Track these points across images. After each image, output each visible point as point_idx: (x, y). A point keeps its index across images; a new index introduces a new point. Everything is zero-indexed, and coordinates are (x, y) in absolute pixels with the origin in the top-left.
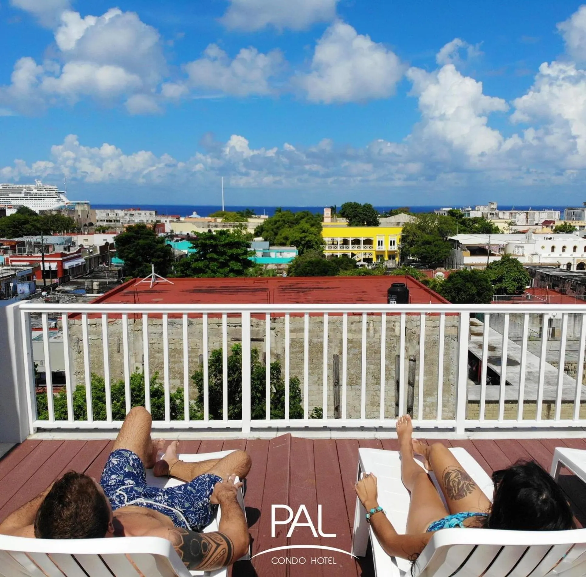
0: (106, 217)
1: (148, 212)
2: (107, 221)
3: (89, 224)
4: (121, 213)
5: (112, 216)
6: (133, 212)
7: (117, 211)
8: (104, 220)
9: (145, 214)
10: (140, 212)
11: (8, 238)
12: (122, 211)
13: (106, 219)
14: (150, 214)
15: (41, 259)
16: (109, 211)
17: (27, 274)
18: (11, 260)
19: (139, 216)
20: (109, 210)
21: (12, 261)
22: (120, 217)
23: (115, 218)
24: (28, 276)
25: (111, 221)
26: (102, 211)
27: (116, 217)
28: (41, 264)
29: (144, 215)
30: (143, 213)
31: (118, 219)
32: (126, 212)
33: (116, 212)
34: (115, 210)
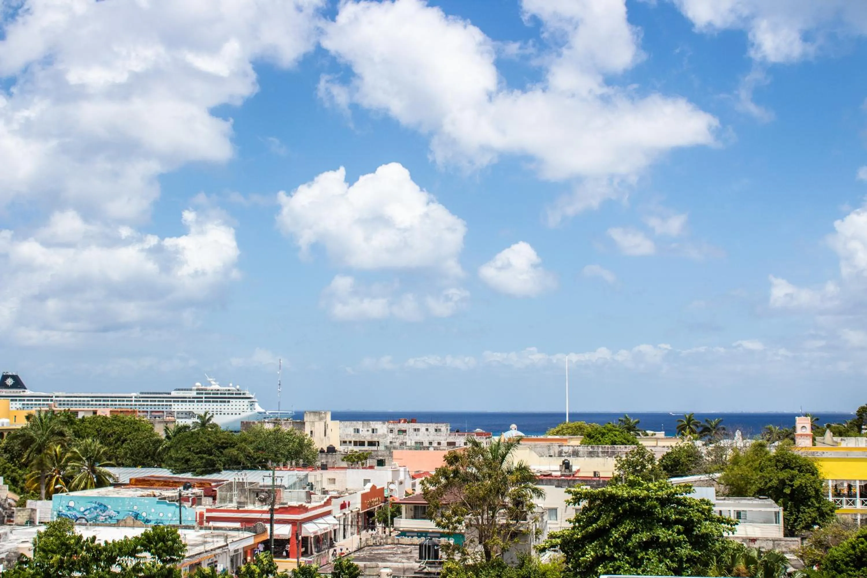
0: (354, 436)
1: (432, 427)
2: (356, 443)
3: (328, 448)
4: (382, 428)
5: (365, 435)
6: (403, 426)
7: (374, 425)
8: (350, 442)
9: (427, 430)
10: (417, 425)
11: (194, 475)
12: (384, 423)
13: (353, 439)
14: (436, 430)
15: (268, 516)
16: (359, 425)
17: (244, 548)
18: (207, 517)
19: (415, 433)
20: (360, 423)
21: (209, 519)
22: (380, 436)
23: (370, 439)
24: (245, 550)
25: (362, 444)
26: (347, 423)
27: (372, 436)
28: (268, 526)
29: (426, 432)
30: (422, 427)
31: (376, 439)
32: (391, 426)
33: (373, 427)
34: (371, 422)
